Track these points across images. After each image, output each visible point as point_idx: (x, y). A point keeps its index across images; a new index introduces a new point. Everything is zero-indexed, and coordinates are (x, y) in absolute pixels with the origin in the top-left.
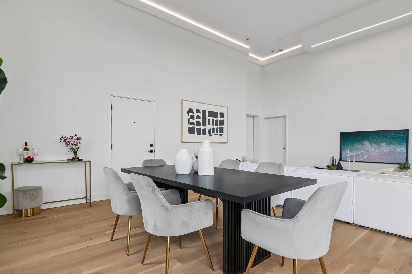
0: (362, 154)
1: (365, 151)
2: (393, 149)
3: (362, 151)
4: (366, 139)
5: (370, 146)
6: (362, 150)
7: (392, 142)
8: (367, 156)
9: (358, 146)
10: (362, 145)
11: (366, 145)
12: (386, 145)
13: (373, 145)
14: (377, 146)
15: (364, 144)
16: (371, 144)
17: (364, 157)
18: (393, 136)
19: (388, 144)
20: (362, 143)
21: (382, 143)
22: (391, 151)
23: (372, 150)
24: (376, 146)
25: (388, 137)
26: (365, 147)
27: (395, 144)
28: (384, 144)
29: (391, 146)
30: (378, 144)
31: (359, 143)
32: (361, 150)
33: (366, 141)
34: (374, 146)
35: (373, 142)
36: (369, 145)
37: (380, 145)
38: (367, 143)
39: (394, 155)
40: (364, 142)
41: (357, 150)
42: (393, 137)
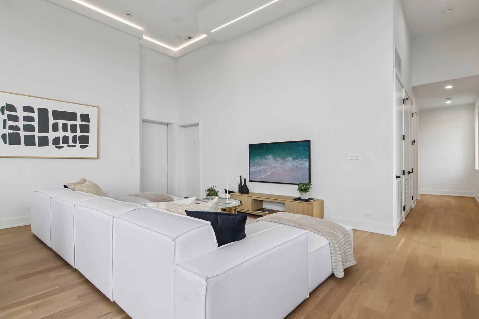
0: (265, 170)
1: (268, 166)
2: (301, 164)
3: (265, 167)
4: (270, 153)
5: (274, 161)
6: (265, 165)
7: (300, 156)
8: (270, 172)
9: (260, 161)
10: (265, 159)
11: (269, 159)
12: (292, 160)
13: (277, 159)
14: (283, 160)
15: (267, 158)
16: (275, 158)
17: (267, 174)
18: (301, 149)
19: (295, 159)
20: (265, 157)
21: (288, 157)
22: (298, 167)
23: (277, 165)
24: (281, 160)
25: (295, 150)
26: (268, 162)
27: (302, 159)
28: (290, 158)
29: (298, 161)
30: (283, 159)
31: (261, 158)
32: (263, 166)
33: (270, 155)
34: (278, 161)
35: (278, 156)
36: (273, 159)
37: (286, 160)
38: (270, 157)
39: (301, 171)
40: (267, 156)
41: (259, 165)
42: (300, 151)
